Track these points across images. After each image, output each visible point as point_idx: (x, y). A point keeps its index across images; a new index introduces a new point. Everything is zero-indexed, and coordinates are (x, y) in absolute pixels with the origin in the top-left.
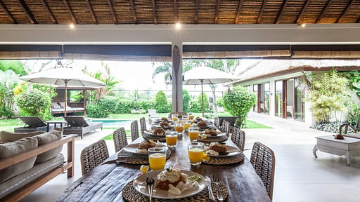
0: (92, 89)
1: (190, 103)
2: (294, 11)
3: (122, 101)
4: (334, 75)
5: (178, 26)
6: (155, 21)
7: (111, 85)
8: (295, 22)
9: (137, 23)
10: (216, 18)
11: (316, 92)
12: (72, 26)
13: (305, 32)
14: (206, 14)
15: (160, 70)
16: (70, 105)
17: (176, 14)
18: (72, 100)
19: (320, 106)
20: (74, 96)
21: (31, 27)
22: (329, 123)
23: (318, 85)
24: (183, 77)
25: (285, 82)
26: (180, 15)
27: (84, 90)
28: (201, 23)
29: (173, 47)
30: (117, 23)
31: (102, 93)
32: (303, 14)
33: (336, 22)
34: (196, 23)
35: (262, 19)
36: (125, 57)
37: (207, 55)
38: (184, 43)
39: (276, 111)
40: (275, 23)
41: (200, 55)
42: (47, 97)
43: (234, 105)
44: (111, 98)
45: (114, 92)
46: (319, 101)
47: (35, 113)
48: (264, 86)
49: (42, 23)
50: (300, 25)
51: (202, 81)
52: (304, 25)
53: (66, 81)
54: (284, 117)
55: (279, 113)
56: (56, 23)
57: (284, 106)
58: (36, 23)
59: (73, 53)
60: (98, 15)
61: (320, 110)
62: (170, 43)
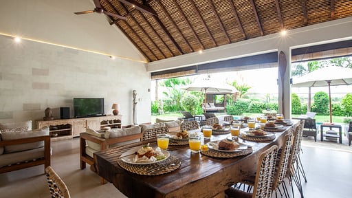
0: (231, 94)
3: (254, 102)
5: (284, 33)
6: (262, 33)
7: (245, 90)
9: (246, 39)
10: (332, 14)
12: (201, 52)
14: (317, 13)
16: (216, 105)
17: (282, 22)
18: (218, 101)
20: (219, 99)
21: (180, 57)
24: (291, 80)
27: (225, 94)
28: (313, 23)
29: (279, 53)
30: (231, 43)
31: (238, 96)
34: (306, 25)
36: (238, 67)
37: (322, 55)
41: (313, 56)
42: (198, 99)
44: (245, 100)
45: (248, 96)
47: (191, 109)
49: (186, 53)
51: (329, 82)
53: (206, 89)
56: (193, 51)
58: (183, 54)
59: (208, 69)
60: (217, 40)
62: (276, 50)
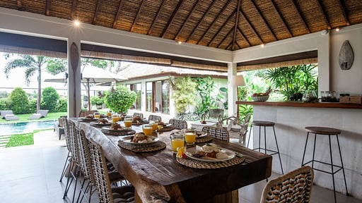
1: (58, 101)
2: (174, 31)
4: (189, 80)
5: (77, 23)
6: (48, 12)
8: (174, 39)
10: (115, 23)
11: (178, 92)
13: (180, 47)
14: (105, 17)
15: (17, 63)
17: (73, 11)
19: (180, 102)
22: (185, 114)
23: (180, 87)
25: (154, 83)
26: (78, 12)
29: (68, 43)
32: (179, 34)
33: (197, 44)
34: (93, 23)
35: (152, 32)
38: (82, 42)
39: (147, 107)
40: (161, 37)
41: (97, 55)
43: (118, 103)
46: (181, 98)
48: (135, 86)
50: (177, 42)
51: (88, 79)
52: (180, 43)
54: (153, 112)
55: (149, 109)
57: (154, 102)
61: (181, 105)
62: (66, 39)
